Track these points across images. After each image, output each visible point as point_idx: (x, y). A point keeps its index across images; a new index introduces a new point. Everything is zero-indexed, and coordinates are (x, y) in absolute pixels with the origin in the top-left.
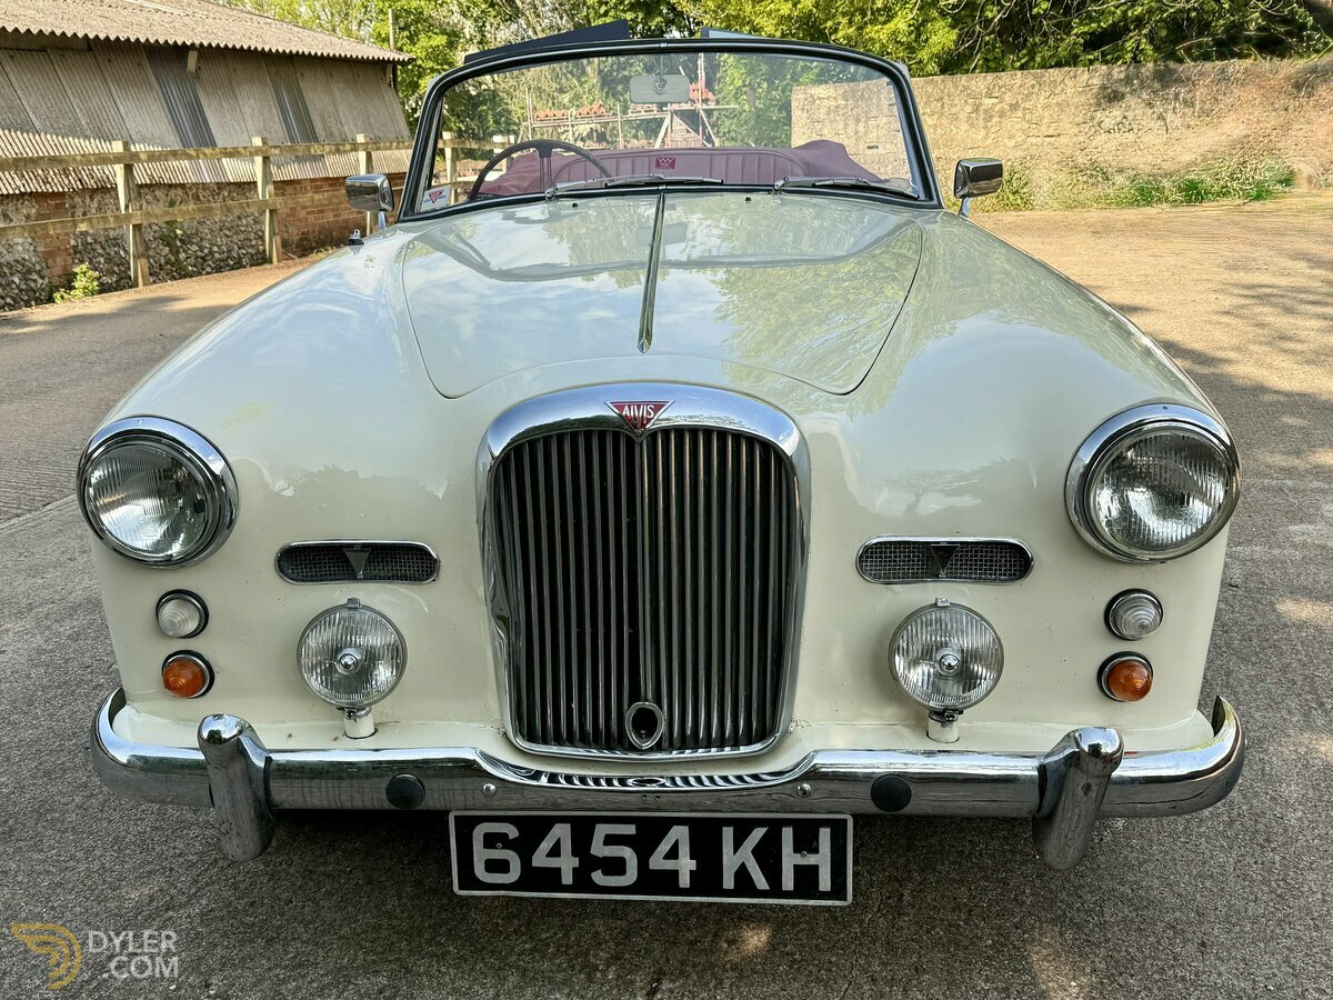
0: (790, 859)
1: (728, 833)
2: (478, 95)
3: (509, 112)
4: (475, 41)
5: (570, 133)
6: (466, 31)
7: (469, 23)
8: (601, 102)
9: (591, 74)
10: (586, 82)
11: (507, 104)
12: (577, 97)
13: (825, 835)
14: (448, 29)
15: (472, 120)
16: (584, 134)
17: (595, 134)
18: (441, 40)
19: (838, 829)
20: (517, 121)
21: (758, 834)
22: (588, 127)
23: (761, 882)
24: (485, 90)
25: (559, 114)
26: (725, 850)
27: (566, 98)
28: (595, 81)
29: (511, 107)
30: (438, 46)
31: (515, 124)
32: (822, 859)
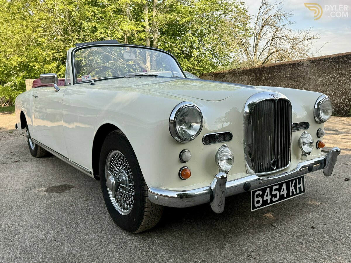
0: (298, 186)
13: (301, 179)
21: (294, 181)
23: (295, 192)
26: (290, 187)
32: (301, 185)
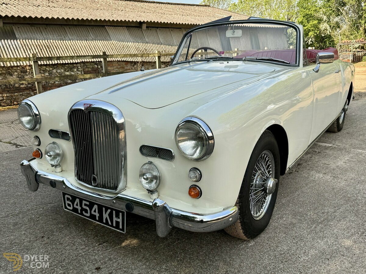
0: (115, 219)
1: (104, 209)
2: (324, 36)
3: (334, 41)
4: (326, 22)
5: (352, 47)
6: (324, 19)
7: (325, 16)
8: (363, 38)
9: (361, 30)
10: (359, 32)
11: (333, 39)
12: (356, 36)
13: (121, 214)
14: (319, 19)
15: (322, 43)
16: (357, 47)
17: (360, 47)
18: (316, 22)
19: (123, 213)
20: (336, 43)
21: (109, 211)
22: (358, 45)
23: (110, 223)
24: (327, 35)
25: (349, 41)
26: (104, 213)
27: (352, 37)
28: (362, 32)
29: (335, 40)
30: (315, 24)
31: (336, 44)
32: (120, 220)
